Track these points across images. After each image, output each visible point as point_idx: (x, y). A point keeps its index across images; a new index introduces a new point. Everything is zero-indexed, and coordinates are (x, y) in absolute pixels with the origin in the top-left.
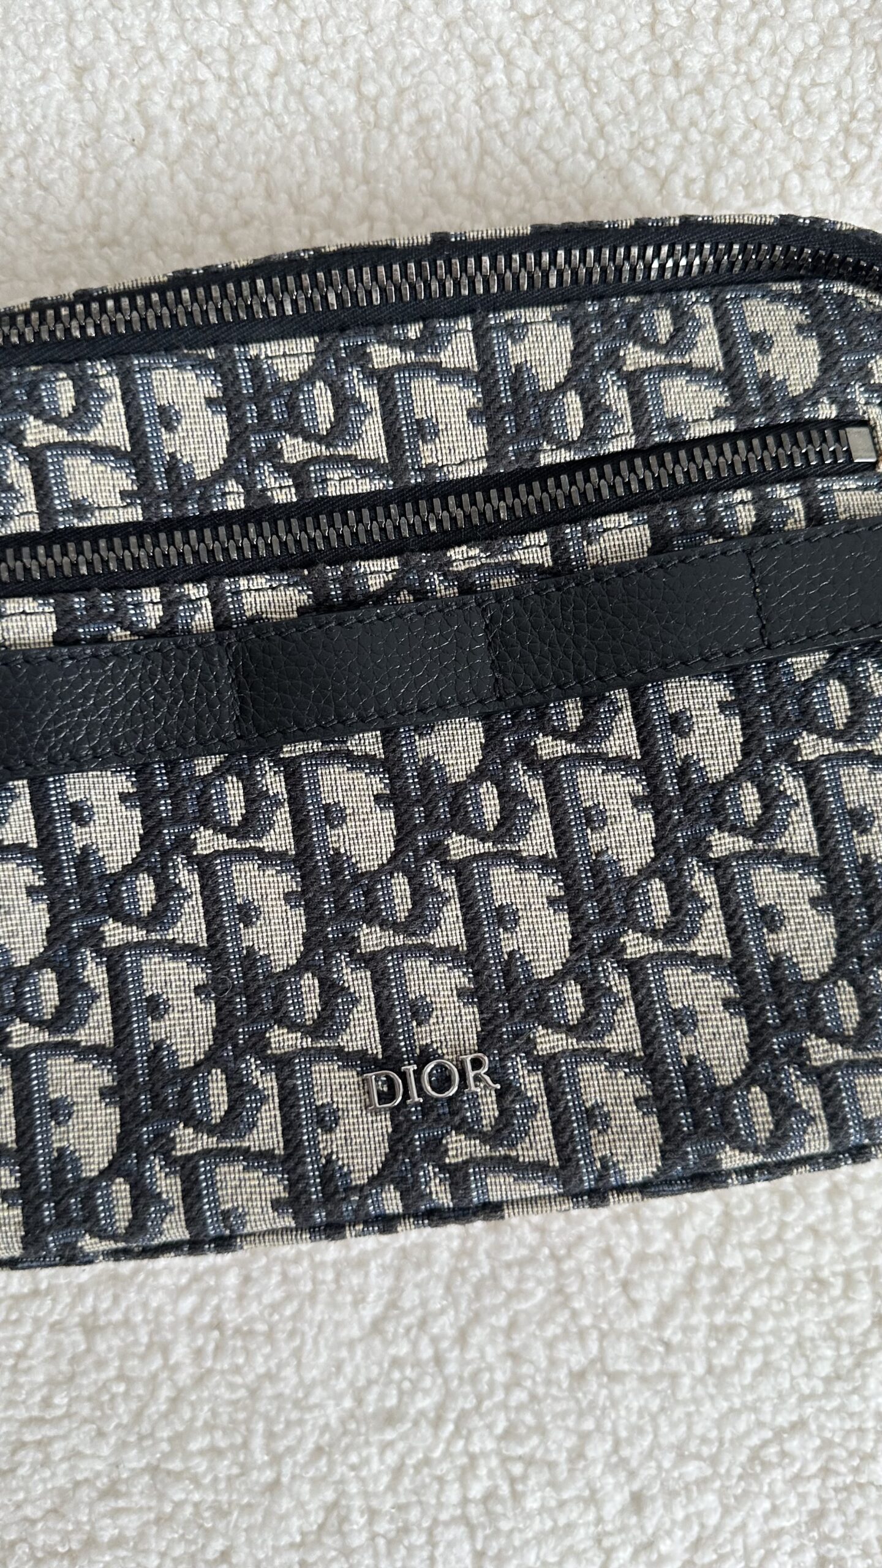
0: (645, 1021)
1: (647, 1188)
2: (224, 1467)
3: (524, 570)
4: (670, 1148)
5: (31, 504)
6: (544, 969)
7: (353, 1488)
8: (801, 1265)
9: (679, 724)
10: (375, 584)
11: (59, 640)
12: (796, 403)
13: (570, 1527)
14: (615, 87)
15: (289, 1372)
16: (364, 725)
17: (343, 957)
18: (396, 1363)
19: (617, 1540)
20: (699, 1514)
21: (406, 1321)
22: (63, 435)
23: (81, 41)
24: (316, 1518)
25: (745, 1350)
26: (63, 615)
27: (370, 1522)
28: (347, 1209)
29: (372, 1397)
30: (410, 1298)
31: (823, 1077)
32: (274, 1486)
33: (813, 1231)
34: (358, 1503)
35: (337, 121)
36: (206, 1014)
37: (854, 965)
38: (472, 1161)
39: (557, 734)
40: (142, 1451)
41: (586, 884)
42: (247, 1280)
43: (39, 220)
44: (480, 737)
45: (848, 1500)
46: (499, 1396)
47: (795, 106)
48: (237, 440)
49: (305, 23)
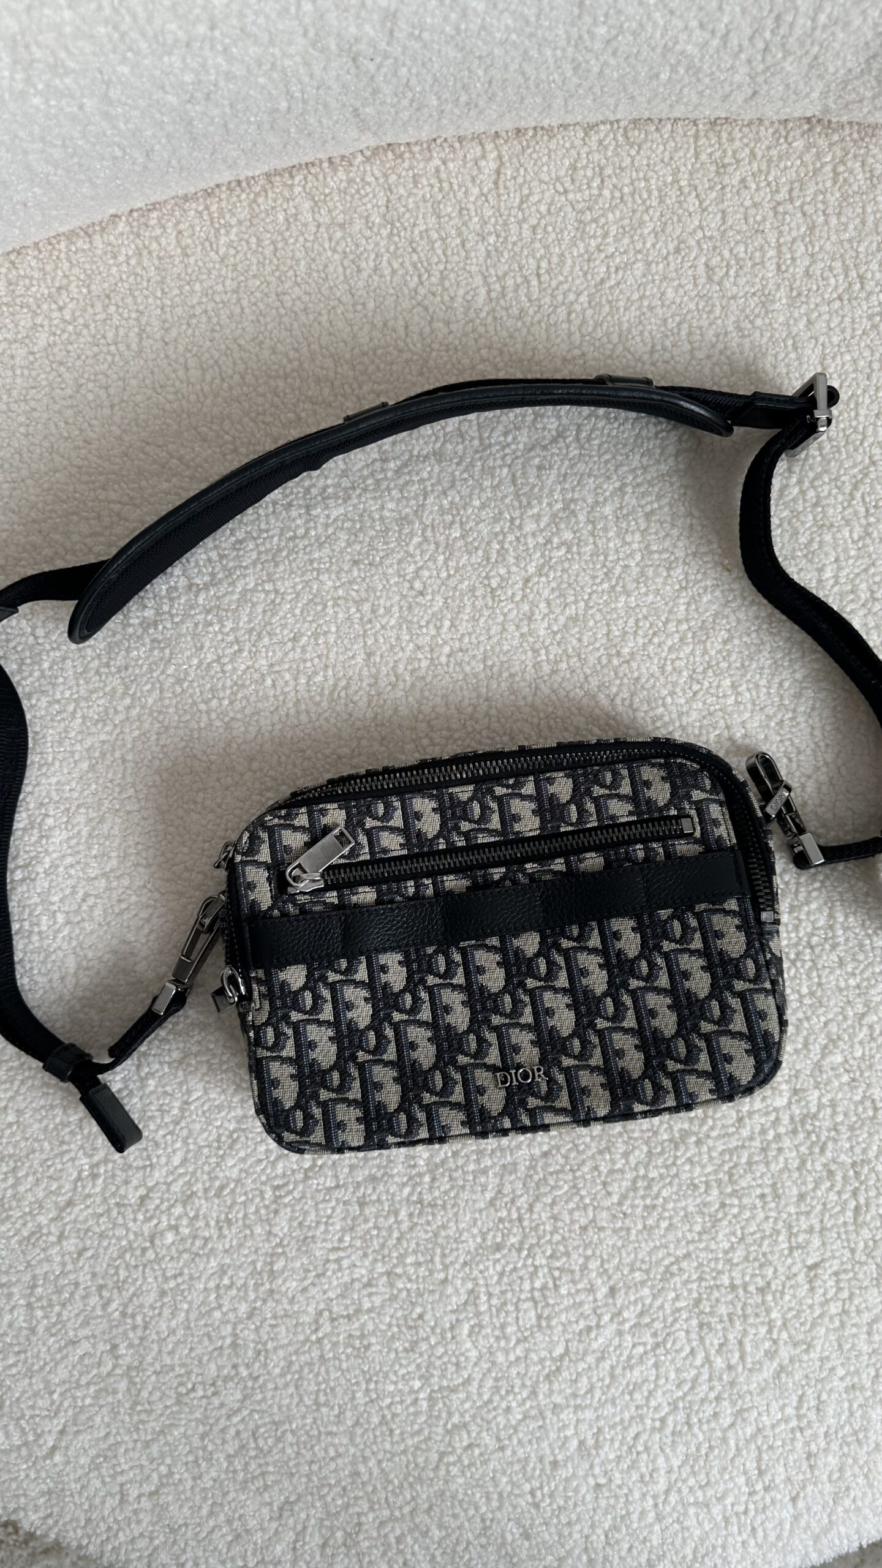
0: (604, 1054)
1: (606, 1119)
2: (422, 1271)
3: (555, 873)
4: (614, 1103)
5: (367, 850)
6: (565, 1033)
7: (481, 1282)
8: (684, 1176)
9: (617, 936)
10: (496, 877)
11: (378, 902)
12: (661, 810)
13: (581, 1304)
14: (592, 660)
15: (452, 1224)
16: (493, 934)
17: (485, 1027)
18: (501, 1220)
19: (604, 1310)
20: (641, 1298)
21: (506, 1199)
22: (379, 824)
23: (369, 643)
24: (463, 1298)
25: (661, 1218)
26: (379, 892)
27: (489, 1300)
28: (490, 1126)
29: (490, 1237)
30: (507, 1189)
31: (672, 1076)
32: (445, 1281)
33: (690, 1160)
34: (483, 1289)
35: (475, 676)
36: (432, 1050)
37: (684, 1032)
38: (537, 1107)
39: (569, 938)
40: (384, 1263)
41: (581, 998)
42: (434, 1179)
43: (351, 715)
44: (538, 939)
45: (711, 1293)
46: (548, 1237)
47: (669, 668)
48: (443, 825)
49: (463, 635)
